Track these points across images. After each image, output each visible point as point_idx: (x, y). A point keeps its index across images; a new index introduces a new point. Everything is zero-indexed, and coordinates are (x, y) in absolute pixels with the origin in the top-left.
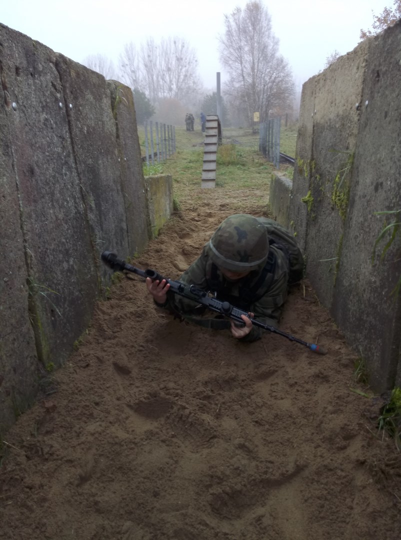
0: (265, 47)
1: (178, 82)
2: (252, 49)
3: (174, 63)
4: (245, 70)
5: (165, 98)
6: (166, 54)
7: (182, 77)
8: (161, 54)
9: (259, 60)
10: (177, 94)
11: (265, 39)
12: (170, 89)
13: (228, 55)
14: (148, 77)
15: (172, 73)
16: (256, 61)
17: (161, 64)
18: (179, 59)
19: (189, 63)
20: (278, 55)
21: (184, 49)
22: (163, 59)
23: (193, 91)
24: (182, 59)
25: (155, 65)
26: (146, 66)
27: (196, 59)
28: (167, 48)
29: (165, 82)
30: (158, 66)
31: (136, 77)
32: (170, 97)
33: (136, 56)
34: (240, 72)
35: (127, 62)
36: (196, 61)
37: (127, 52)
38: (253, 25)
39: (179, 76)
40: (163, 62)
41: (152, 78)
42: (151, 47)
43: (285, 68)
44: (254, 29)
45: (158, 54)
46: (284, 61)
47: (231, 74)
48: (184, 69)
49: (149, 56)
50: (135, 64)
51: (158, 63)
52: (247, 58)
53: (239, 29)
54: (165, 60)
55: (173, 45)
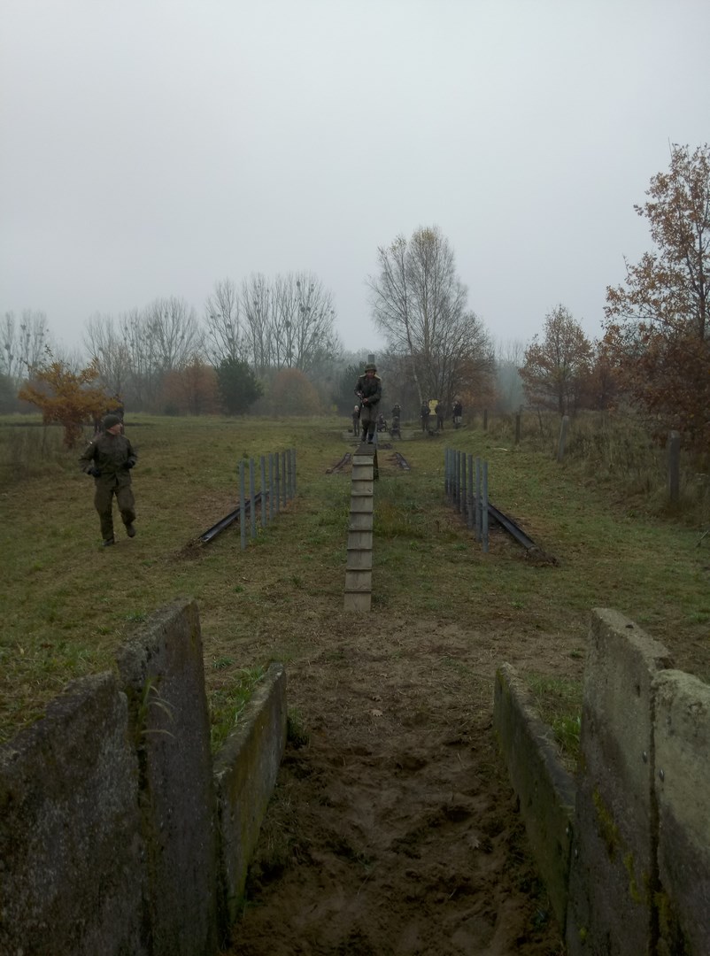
0: (445, 299)
1: (302, 343)
2: (424, 300)
3: (296, 314)
4: (413, 333)
5: (280, 367)
6: (284, 300)
7: (309, 336)
8: (275, 300)
9: (435, 318)
10: (300, 361)
11: (445, 287)
12: (290, 355)
13: (386, 310)
14: (254, 335)
15: (293, 331)
16: (431, 320)
17: (274, 316)
18: (304, 310)
19: (321, 315)
20: (466, 311)
21: (314, 295)
22: (279, 308)
23: (327, 358)
24: (309, 309)
25: (265, 317)
26: (250, 318)
27: (331, 309)
28: (284, 292)
29: (281, 343)
30: (270, 319)
31: (233, 334)
32: (290, 366)
33: (235, 303)
34: (404, 335)
35: (218, 311)
37: (220, 296)
38: (425, 265)
39: (304, 335)
40: (279, 314)
41: (261, 337)
42: (259, 288)
43: (479, 332)
44: (427, 271)
45: (270, 301)
46: (477, 320)
47: (390, 337)
48: (312, 325)
49: (256, 304)
50: (233, 315)
51: (270, 313)
52: (416, 314)
53: (403, 270)
54: (282, 310)
55: (295, 288)
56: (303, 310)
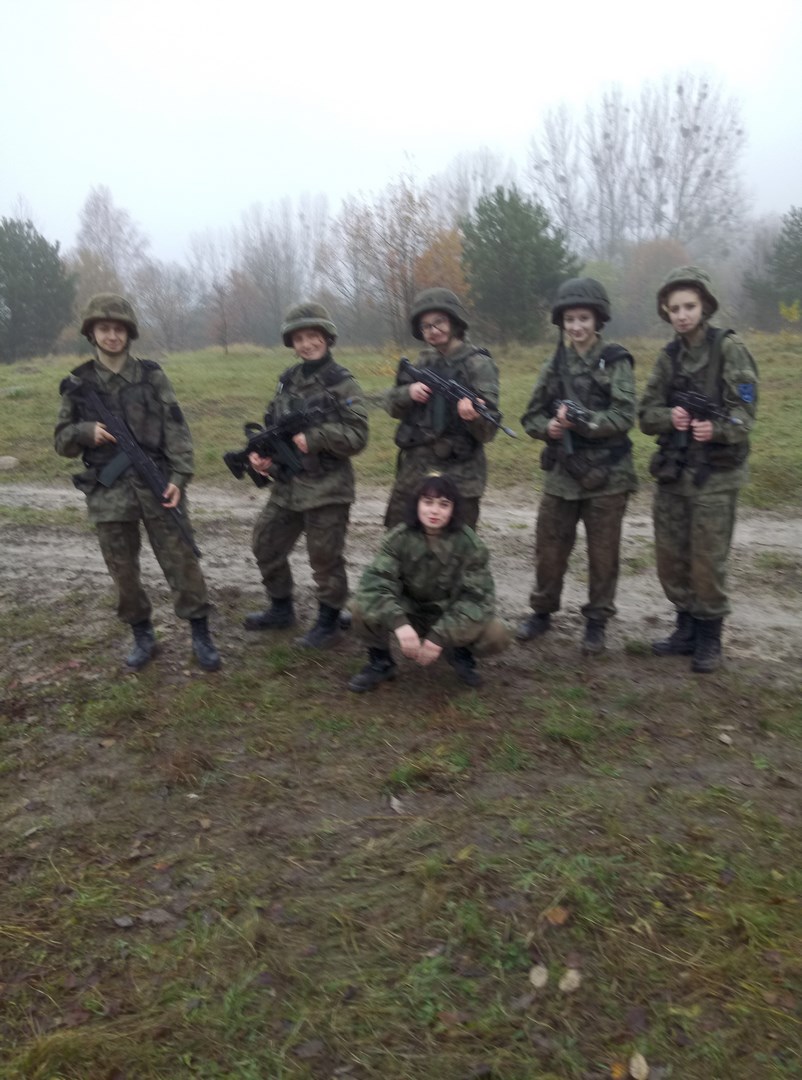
1: (681, 195)
3: (673, 143)
5: (642, 245)
6: (655, 123)
7: (694, 181)
12: (659, 217)
14: (602, 191)
17: (636, 152)
18: (689, 133)
19: (718, 139)
22: (645, 137)
25: (621, 157)
26: (596, 160)
27: (738, 127)
30: (629, 160)
31: (567, 191)
32: (657, 237)
33: (574, 138)
35: (547, 155)
36: (739, 132)
37: (550, 128)
39: (686, 180)
40: (644, 147)
41: (611, 193)
42: (613, 111)
45: (630, 128)
48: (701, 161)
49: (606, 136)
50: (569, 159)
51: (629, 149)
55: (674, 97)
56: (685, 133)
